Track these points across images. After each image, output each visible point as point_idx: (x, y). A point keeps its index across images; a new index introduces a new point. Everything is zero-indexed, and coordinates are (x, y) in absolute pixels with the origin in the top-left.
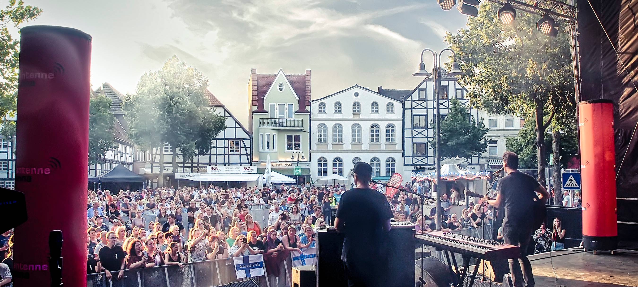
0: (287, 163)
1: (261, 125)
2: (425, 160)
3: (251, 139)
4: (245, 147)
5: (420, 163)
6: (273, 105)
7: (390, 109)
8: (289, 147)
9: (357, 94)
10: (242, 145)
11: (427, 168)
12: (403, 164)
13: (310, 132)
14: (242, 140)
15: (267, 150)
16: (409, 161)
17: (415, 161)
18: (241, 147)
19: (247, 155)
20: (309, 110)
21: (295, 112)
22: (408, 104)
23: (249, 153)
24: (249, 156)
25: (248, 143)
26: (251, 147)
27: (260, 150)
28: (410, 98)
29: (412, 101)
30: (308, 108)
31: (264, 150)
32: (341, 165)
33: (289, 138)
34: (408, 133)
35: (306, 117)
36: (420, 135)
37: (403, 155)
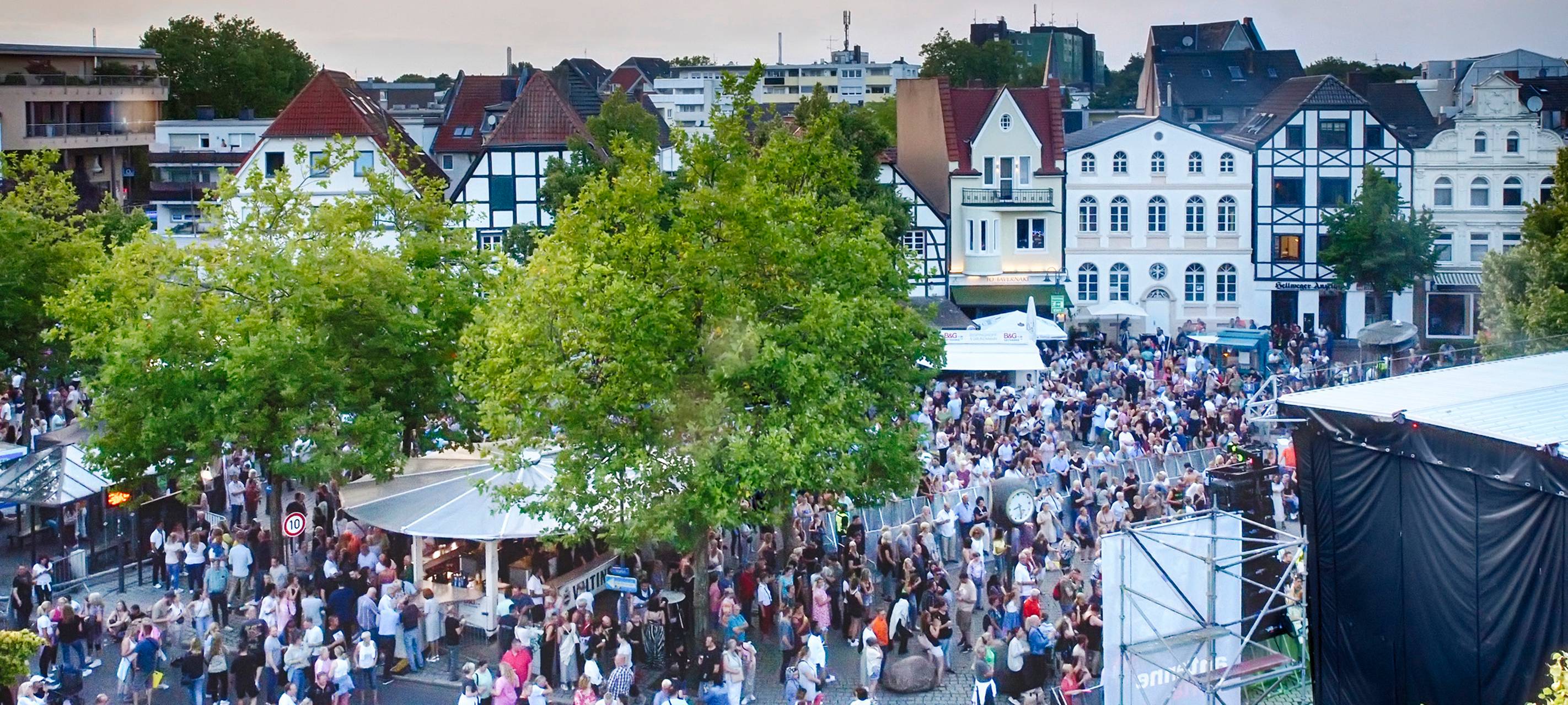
0: (1018, 276)
1: (967, 201)
2: (1299, 271)
3: (948, 230)
4: (936, 244)
5: (1288, 275)
6: (989, 161)
7: (1227, 164)
8: (1022, 242)
9: (1159, 136)
10: (930, 240)
11: (1303, 287)
12: (1252, 277)
13: (1064, 213)
14: (928, 229)
15: (982, 253)
16: (1264, 271)
17: (1277, 271)
18: (927, 244)
19: (939, 259)
20: (1062, 169)
21: (1036, 174)
22: (1264, 157)
23: (943, 256)
24: (943, 263)
25: (940, 236)
26: (948, 244)
27: (968, 252)
28: (1268, 145)
29: (1274, 149)
30: (1059, 164)
31: (977, 251)
32: (1125, 279)
33: (1022, 226)
34: (1264, 215)
35: (1056, 183)
36: (1288, 220)
37: (1254, 259)
